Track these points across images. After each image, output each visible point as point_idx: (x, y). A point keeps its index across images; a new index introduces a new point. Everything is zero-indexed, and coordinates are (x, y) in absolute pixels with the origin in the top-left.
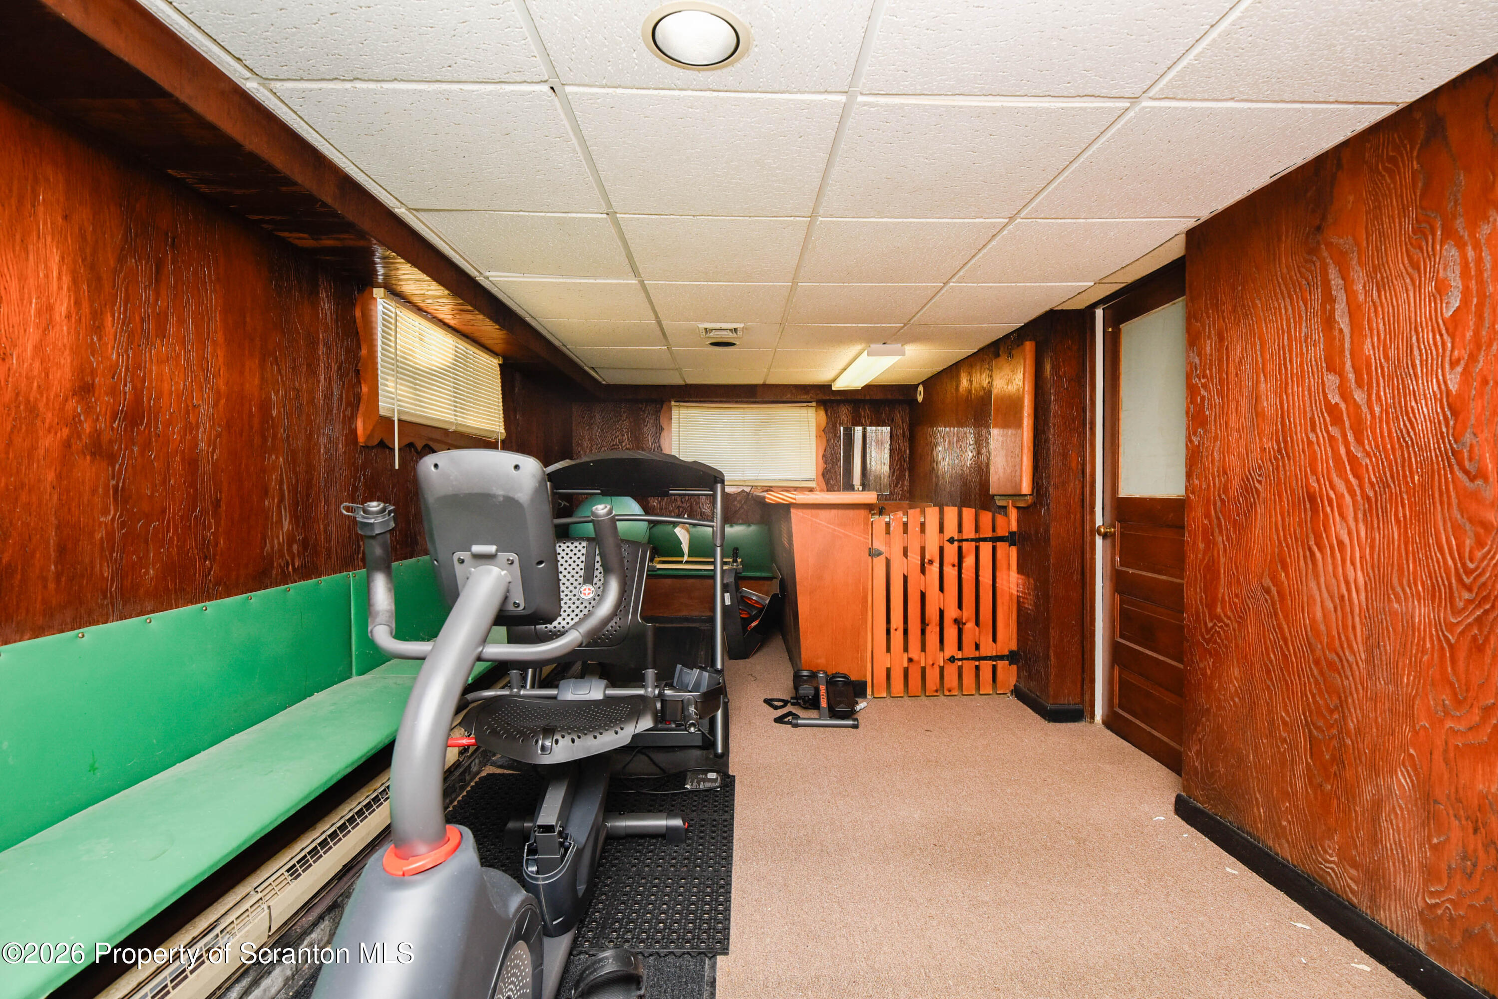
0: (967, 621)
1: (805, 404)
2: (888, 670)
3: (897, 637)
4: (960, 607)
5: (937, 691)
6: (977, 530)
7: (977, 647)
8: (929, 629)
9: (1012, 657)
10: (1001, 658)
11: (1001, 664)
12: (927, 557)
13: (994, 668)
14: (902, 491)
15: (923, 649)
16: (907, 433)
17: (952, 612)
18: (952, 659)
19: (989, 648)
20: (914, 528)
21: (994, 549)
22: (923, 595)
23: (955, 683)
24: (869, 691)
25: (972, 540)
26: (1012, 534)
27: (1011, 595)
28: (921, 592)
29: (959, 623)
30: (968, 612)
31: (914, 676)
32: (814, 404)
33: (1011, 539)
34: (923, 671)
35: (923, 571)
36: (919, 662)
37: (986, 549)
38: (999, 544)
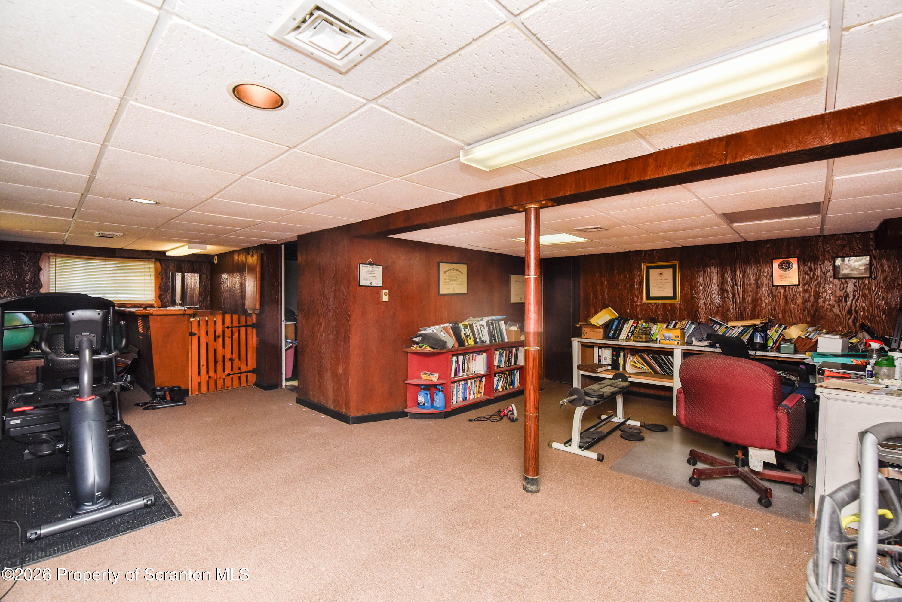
0: (235, 359)
1: (148, 260)
2: (199, 383)
3: (203, 369)
4: (232, 353)
5: (222, 388)
6: (239, 323)
7: (239, 369)
8: (218, 364)
9: (254, 371)
10: (249, 372)
11: (249, 374)
12: (217, 334)
13: (247, 376)
14: (207, 305)
15: (215, 371)
16: (209, 277)
17: (228, 356)
18: (229, 375)
19: (244, 368)
20: (211, 323)
21: (246, 330)
22: (215, 350)
23: (230, 384)
24: (190, 393)
25: (237, 327)
26: (253, 324)
27: (253, 347)
28: (215, 349)
29: (231, 360)
30: (235, 355)
31: (212, 384)
32: (153, 260)
33: (253, 326)
34: (216, 381)
35: (215, 340)
36: (214, 378)
37: (243, 330)
38: (248, 328)
